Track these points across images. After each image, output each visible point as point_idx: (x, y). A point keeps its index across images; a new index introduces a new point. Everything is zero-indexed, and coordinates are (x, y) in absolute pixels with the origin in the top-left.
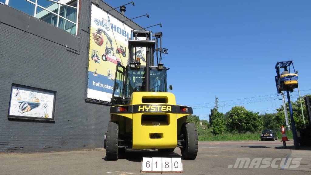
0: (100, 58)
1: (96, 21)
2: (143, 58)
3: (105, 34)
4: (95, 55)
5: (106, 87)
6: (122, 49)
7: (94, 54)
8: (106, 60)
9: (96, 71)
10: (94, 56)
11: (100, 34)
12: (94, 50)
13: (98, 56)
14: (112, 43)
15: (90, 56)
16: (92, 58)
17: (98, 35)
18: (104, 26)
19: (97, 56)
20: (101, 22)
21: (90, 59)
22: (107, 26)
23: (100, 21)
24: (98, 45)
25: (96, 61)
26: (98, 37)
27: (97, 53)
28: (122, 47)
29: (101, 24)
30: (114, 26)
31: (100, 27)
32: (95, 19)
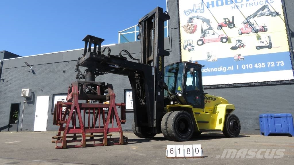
0: (195, 44)
1: (186, 12)
2: (274, 12)
3: (198, 19)
4: (188, 45)
5: (206, 70)
6: (227, 20)
7: (186, 45)
8: (203, 43)
9: (191, 60)
10: (186, 46)
11: (192, 22)
12: (186, 40)
13: (192, 44)
14: (210, 22)
15: (182, 48)
16: (185, 49)
17: (190, 24)
18: (196, 12)
19: (190, 45)
20: (192, 10)
21: (183, 50)
22: (201, 9)
23: (190, 10)
24: (191, 33)
25: (189, 50)
26: (190, 26)
27: (191, 42)
28: (227, 18)
29: (192, 12)
30: (210, 3)
31: (191, 15)
32: (184, 11)
